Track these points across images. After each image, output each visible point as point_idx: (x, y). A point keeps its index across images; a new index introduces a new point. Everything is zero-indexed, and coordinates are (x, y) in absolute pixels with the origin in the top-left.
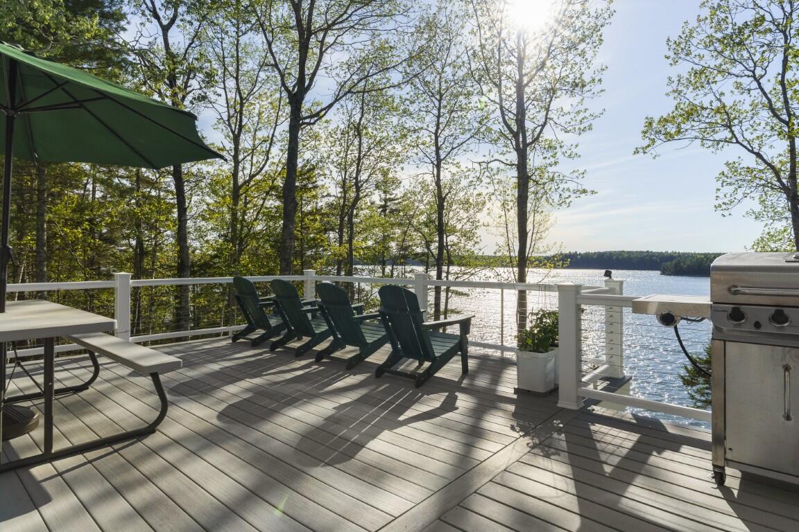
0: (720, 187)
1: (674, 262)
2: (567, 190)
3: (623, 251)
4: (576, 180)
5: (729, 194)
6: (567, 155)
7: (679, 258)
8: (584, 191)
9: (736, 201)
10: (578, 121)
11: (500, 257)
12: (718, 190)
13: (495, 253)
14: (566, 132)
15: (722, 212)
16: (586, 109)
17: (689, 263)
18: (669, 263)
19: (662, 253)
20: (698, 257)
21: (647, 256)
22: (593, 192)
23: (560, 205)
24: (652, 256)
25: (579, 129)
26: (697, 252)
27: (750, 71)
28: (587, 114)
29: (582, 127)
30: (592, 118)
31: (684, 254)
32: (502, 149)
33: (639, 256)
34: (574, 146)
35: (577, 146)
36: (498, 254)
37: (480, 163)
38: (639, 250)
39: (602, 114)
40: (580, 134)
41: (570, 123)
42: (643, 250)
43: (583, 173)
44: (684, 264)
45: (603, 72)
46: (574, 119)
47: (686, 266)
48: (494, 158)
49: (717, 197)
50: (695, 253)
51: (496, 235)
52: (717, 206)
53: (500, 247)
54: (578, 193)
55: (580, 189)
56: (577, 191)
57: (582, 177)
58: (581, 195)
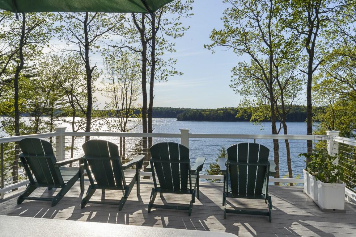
0: (233, 75)
1: (183, 114)
2: (166, 71)
3: (158, 108)
4: (171, 65)
5: (236, 79)
6: (168, 49)
7: (185, 112)
8: (176, 72)
9: (240, 83)
10: (175, 30)
11: (108, 111)
12: (232, 77)
13: (105, 108)
14: (168, 35)
15: (233, 89)
16: (181, 23)
17: (190, 114)
18: (180, 114)
19: (177, 108)
20: (194, 111)
21: (170, 110)
22: (181, 74)
23: (161, 79)
24: (173, 110)
25: (175, 34)
26: (193, 108)
27: (256, 16)
28: (180, 26)
29: (177, 33)
30: (183, 29)
31: (187, 109)
32: (129, 40)
33: (166, 110)
34: (173, 45)
35: (174, 45)
36: (107, 109)
37: (114, 47)
38: (166, 107)
39: (188, 29)
40: (175, 38)
41: (170, 30)
42: (168, 107)
43: (176, 61)
44: (188, 114)
45: (191, 3)
46: (173, 28)
47: (188, 115)
48: (125, 45)
49: (231, 80)
50: (192, 109)
52: (231, 85)
53: (108, 104)
54: (172, 73)
55: (174, 71)
56: (171, 72)
57: (175, 63)
58: (174, 75)
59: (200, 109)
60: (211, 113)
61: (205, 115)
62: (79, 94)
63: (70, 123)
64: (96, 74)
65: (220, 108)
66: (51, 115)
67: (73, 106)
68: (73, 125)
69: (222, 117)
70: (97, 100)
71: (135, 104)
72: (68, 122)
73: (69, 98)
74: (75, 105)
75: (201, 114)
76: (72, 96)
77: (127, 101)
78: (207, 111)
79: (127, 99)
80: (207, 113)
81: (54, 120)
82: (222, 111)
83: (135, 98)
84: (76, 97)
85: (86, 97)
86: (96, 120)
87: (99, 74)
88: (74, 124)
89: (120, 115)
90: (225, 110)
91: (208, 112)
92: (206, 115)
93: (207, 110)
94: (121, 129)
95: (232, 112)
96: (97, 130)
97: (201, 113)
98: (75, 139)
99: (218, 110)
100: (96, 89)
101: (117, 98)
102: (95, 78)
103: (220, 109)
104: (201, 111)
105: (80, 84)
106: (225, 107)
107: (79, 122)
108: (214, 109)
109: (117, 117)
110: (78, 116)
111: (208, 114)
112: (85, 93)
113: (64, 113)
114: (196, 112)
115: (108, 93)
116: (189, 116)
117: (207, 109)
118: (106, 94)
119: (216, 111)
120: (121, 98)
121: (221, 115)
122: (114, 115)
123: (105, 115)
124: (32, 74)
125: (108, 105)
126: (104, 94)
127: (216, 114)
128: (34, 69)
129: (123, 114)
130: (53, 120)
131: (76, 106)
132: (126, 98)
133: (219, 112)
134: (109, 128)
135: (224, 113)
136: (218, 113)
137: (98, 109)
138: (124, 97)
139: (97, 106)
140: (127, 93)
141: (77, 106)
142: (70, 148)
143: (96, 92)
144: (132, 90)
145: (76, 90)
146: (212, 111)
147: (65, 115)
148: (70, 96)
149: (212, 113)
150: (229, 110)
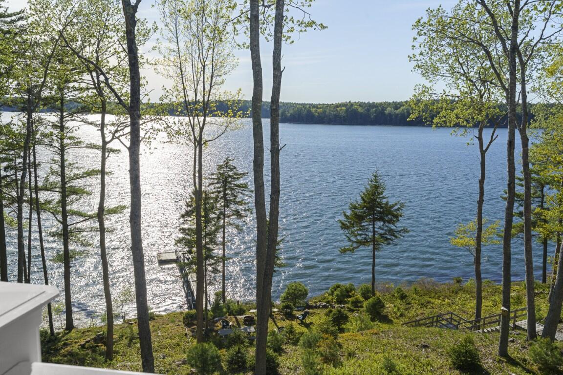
2: (290, 20)
8: (311, 24)
11: (167, 104)
13: (161, 99)
20: (298, 106)
36: (166, 101)
49: (413, 46)
51: (163, 75)
52: (412, 56)
53: (167, 91)
54: (303, 25)
55: (307, 20)
56: (302, 23)
57: (308, 4)
58: (308, 29)
59: (307, 104)
60: (326, 112)
61: (316, 114)
62: (111, 70)
63: (96, 125)
64: (143, 32)
65: (340, 102)
66: (59, 109)
67: (100, 93)
68: (102, 130)
69: (344, 117)
70: (147, 82)
71: (219, 91)
72: (91, 124)
73: (92, 77)
74: (104, 92)
75: (309, 111)
76: (97, 73)
77: (204, 85)
78: (320, 108)
79: (204, 82)
80: (319, 110)
81: (67, 119)
82: (344, 108)
83: (219, 80)
84: (107, 75)
85: (125, 76)
86: (146, 121)
87: (149, 31)
88: (105, 129)
89: (192, 113)
90: (349, 106)
91: (321, 110)
92: (318, 113)
93: (319, 106)
94: (193, 140)
95: (360, 110)
96: (147, 140)
97: (311, 111)
98: (108, 156)
99: (337, 106)
100: (144, 61)
101: (184, 80)
102: (141, 39)
103: (340, 104)
104: (310, 107)
105: (112, 50)
106: (348, 102)
107: (113, 124)
108: (330, 105)
109: (185, 115)
110: (111, 112)
111: (321, 113)
112: (123, 69)
113: (85, 107)
114: (301, 109)
115: (168, 68)
116: (291, 114)
117: (320, 104)
118: (163, 71)
119: (334, 108)
120: (193, 80)
121: (343, 114)
122: (180, 112)
123: (163, 112)
124: (18, 29)
125: (168, 94)
126: (159, 70)
127: (335, 113)
128: (21, 18)
129: (196, 110)
130: (64, 120)
131: (105, 94)
132: (202, 79)
133: (339, 109)
134: (170, 137)
135: (347, 110)
136: (337, 110)
137: (149, 100)
138: (198, 76)
139: (147, 95)
140: (204, 69)
141: (108, 94)
142: (98, 171)
143: (144, 66)
144: (214, 64)
145: (105, 61)
146: (327, 107)
147: (86, 110)
148: (94, 74)
149: (328, 111)
150: (356, 106)
